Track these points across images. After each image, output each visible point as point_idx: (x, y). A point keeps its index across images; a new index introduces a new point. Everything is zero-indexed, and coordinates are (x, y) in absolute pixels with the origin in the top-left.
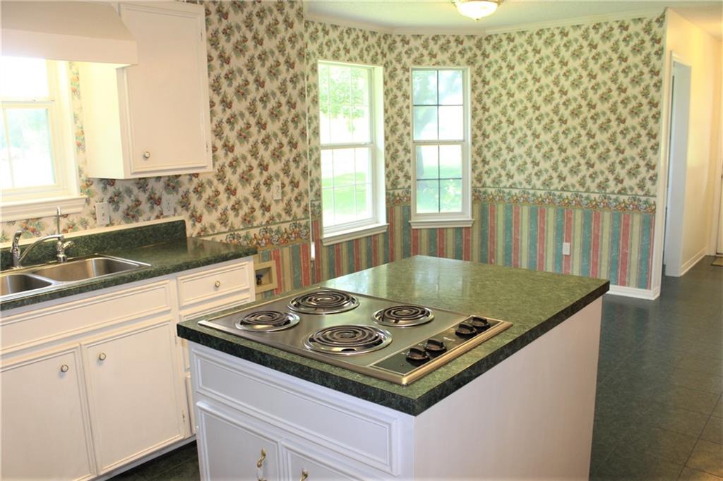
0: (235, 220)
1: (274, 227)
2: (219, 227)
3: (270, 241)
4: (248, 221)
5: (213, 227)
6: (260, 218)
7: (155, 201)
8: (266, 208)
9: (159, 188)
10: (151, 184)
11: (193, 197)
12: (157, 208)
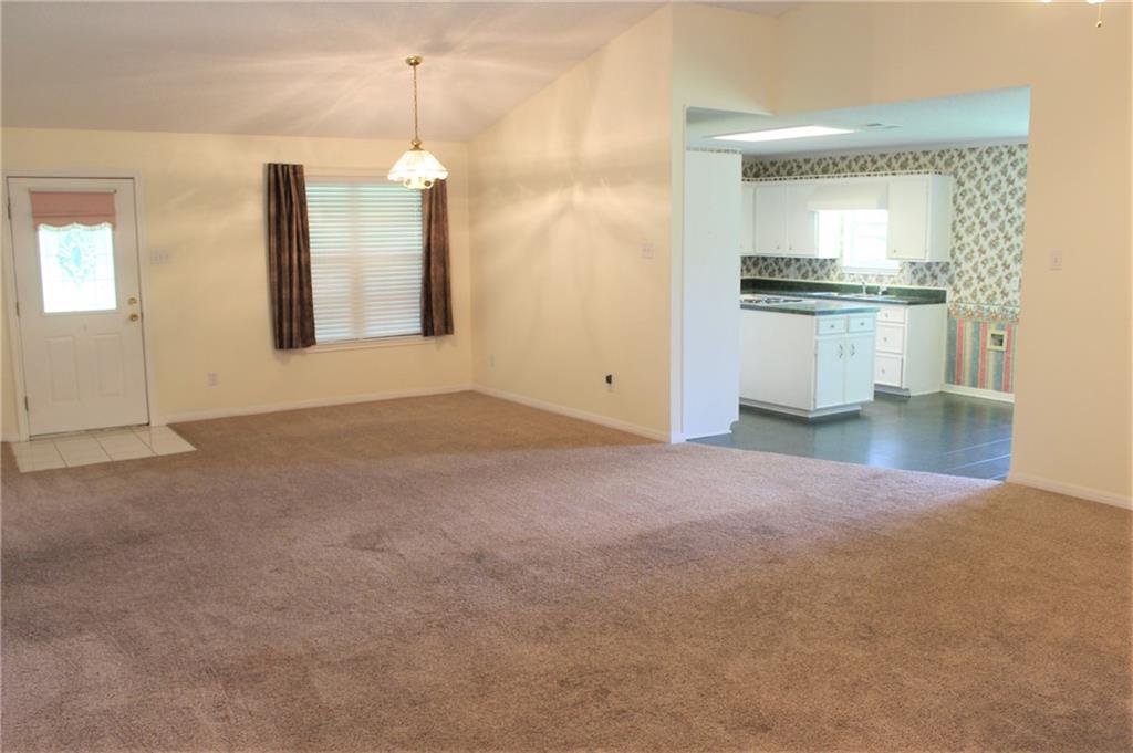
0: (982, 298)
1: (1010, 309)
2: (970, 299)
3: (1005, 317)
4: (991, 300)
5: (966, 298)
6: (999, 300)
7: (934, 277)
8: (1005, 294)
9: (937, 270)
10: (934, 267)
11: (956, 279)
12: (935, 281)
